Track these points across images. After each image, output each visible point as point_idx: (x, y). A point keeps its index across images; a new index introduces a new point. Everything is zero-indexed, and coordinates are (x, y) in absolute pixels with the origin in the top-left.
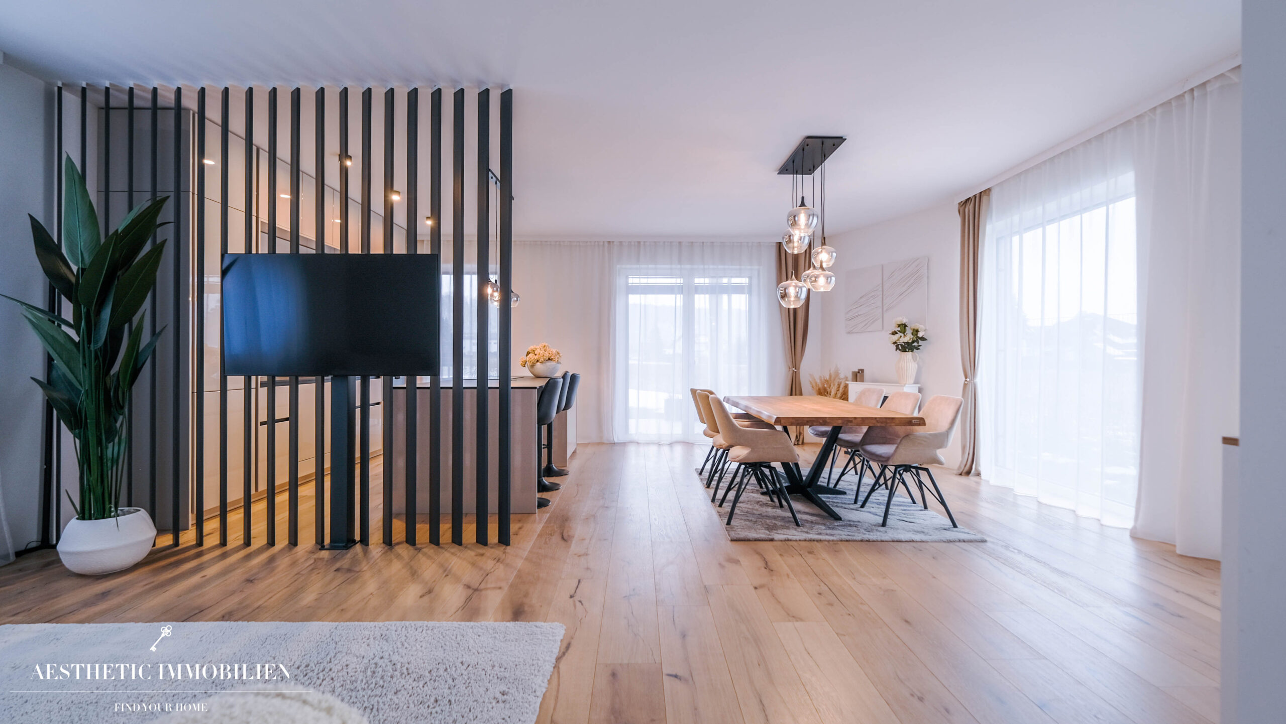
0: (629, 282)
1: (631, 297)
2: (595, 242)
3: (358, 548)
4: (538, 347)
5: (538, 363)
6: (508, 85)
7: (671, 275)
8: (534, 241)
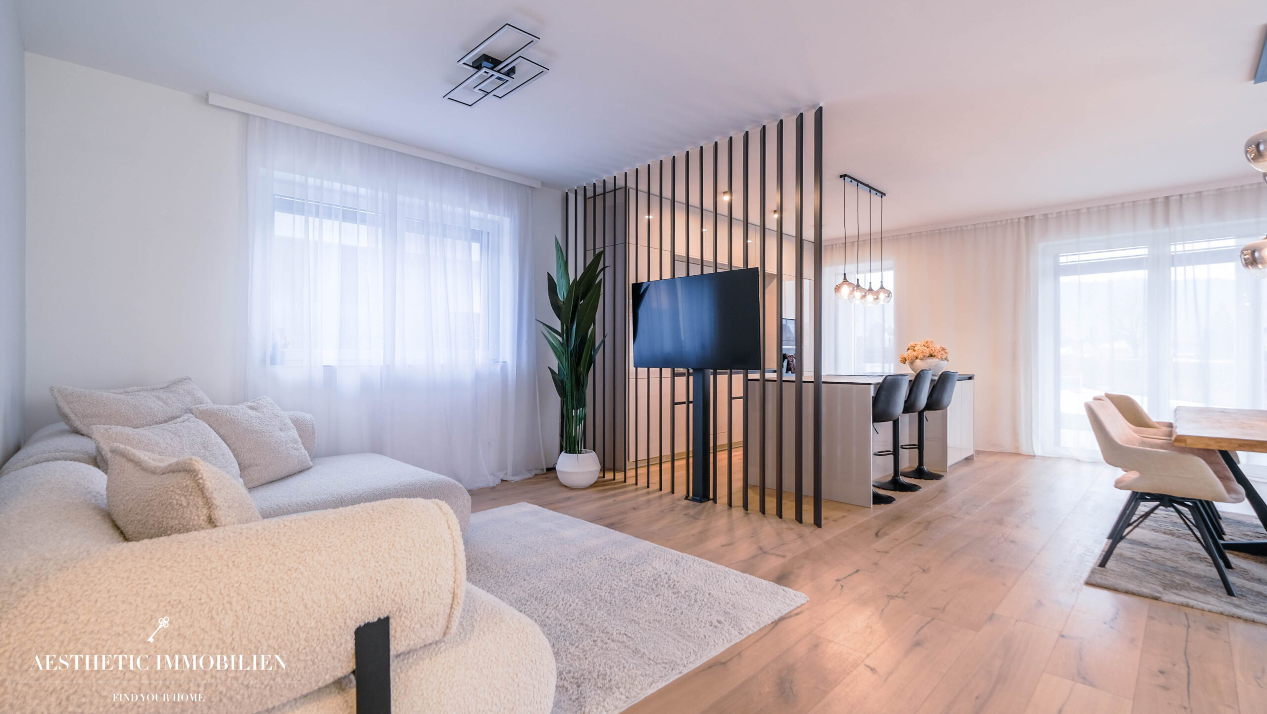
0: (1061, 261)
1: (1063, 279)
2: (1007, 220)
3: (711, 502)
4: (919, 343)
5: (918, 360)
6: (819, 104)
7: (1135, 245)
8: (931, 231)
